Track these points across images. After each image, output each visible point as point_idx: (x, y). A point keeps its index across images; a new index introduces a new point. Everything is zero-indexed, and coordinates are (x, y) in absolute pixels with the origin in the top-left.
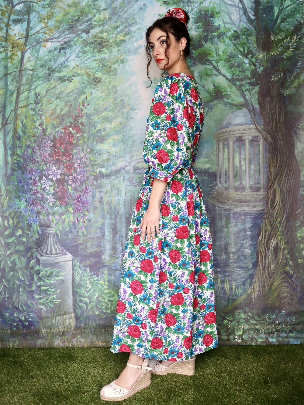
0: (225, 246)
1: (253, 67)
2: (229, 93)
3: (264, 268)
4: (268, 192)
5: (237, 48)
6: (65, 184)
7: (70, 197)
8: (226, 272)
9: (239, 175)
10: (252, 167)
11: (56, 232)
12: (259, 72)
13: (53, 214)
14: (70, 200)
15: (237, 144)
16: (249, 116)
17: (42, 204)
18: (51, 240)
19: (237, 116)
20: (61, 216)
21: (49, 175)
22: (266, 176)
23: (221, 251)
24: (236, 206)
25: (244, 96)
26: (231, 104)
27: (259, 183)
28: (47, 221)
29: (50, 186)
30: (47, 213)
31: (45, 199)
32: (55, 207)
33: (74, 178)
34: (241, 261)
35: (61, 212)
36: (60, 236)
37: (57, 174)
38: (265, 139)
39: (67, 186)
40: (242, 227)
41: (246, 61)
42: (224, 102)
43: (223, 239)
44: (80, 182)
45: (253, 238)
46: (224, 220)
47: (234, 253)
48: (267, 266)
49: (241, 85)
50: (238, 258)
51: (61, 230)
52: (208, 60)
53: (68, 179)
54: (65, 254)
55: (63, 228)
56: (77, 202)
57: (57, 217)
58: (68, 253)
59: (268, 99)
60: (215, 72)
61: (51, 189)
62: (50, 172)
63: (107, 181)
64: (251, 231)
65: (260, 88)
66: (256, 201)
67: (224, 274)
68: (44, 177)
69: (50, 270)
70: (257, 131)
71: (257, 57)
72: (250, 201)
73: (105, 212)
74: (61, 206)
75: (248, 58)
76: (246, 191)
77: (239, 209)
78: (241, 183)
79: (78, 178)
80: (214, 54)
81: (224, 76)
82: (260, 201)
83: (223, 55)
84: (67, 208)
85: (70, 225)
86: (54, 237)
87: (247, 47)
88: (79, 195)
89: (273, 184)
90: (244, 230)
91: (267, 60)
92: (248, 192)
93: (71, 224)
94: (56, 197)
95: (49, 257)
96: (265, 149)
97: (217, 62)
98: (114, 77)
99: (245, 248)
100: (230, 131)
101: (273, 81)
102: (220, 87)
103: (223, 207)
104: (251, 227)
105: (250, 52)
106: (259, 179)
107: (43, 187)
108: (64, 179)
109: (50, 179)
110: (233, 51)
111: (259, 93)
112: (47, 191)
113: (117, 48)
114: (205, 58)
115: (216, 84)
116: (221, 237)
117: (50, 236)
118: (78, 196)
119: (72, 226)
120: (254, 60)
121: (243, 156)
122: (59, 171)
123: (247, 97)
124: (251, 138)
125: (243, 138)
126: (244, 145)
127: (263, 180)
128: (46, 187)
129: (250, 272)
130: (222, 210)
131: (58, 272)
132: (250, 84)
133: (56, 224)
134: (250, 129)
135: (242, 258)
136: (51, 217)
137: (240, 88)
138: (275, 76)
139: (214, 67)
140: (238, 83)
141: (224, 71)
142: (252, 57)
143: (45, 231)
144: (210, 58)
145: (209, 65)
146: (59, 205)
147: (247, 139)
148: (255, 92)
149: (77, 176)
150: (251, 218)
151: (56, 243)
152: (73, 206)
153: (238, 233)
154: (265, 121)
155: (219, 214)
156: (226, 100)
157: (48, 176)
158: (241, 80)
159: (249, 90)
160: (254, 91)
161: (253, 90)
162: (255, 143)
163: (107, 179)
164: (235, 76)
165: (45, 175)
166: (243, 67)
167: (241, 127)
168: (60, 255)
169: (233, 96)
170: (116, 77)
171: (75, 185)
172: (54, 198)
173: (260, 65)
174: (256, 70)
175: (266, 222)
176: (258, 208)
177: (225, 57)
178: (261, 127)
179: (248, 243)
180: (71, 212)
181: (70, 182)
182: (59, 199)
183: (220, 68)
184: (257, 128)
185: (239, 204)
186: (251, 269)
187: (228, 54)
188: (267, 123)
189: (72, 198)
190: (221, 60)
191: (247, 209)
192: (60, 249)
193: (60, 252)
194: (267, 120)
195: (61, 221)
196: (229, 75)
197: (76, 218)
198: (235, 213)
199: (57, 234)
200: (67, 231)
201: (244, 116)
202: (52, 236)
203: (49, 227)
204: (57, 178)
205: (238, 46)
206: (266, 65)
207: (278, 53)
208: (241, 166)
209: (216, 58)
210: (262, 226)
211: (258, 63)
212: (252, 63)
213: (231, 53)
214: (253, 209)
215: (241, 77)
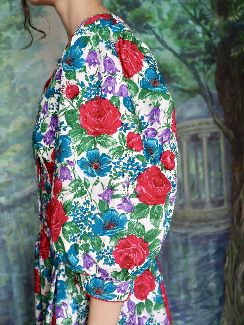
0: (184, 283)
1: (207, 37)
2: (179, 75)
3: (232, 303)
4: (232, 205)
5: (187, 10)
8: (187, 316)
9: (196, 187)
10: (213, 174)
12: (214, 45)
15: (192, 144)
16: (206, 106)
19: (190, 106)
22: (229, 184)
23: (179, 289)
24: (195, 228)
25: (197, 78)
26: (182, 90)
27: (221, 195)
34: (205, 299)
38: (227, 136)
40: (204, 254)
41: (199, 29)
42: (173, 87)
43: (181, 274)
45: (219, 266)
46: (180, 248)
47: (196, 290)
48: (235, 299)
49: (193, 63)
50: (201, 296)
52: (148, 27)
59: (228, 81)
60: (159, 45)
63: (9, 215)
64: (215, 258)
65: (218, 67)
66: (219, 219)
67: (184, 320)
70: (216, 126)
71: (213, 23)
72: (211, 220)
73: (11, 262)
75: (200, 25)
76: (206, 206)
77: (199, 232)
78: (200, 197)
80: (157, 18)
81: (171, 50)
82: (224, 217)
83: (169, 20)
87: (199, 9)
89: (238, 194)
90: (207, 258)
91: (225, 28)
92: (208, 208)
96: (227, 148)
97: (160, 29)
98: (8, 51)
99: (209, 281)
100: (182, 128)
101: (233, 57)
102: (167, 66)
104: (215, 253)
105: (203, 17)
106: (221, 189)
110: (181, 14)
111: (217, 73)
113: (7, 4)
114: (144, 24)
115: (161, 62)
116: (178, 272)
120: (208, 27)
121: (200, 161)
123: (202, 79)
124: (209, 135)
125: (200, 136)
126: (201, 145)
127: (226, 191)
129: (217, 311)
130: (177, 236)
132: (205, 61)
134: (207, 123)
135: (206, 295)
137: (192, 67)
138: (235, 51)
139: (157, 37)
140: (190, 60)
141: (170, 42)
142: (206, 23)
144: (150, 24)
145: (150, 34)
147: (204, 136)
148: (212, 73)
150: (214, 242)
153: (198, 263)
154: (225, 112)
155: (173, 241)
156: (175, 84)
158: (193, 56)
159: (203, 70)
160: (210, 72)
161: (209, 69)
162: (214, 142)
163: (9, 212)
164: (186, 51)
166: (195, 38)
167: (196, 122)
169: (184, 79)
170: (11, 51)
173: (216, 35)
174: (211, 41)
175: (232, 245)
176: (223, 228)
177: (171, 23)
178: (220, 120)
179: (212, 274)
183: (166, 39)
184: (216, 122)
185: (198, 225)
186: (218, 307)
187: (175, 18)
188: (227, 115)
190: (166, 27)
191: (209, 230)
194: (228, 110)
196: (177, 49)
198: (194, 238)
201: (200, 106)
205: (188, 7)
206: (223, 34)
207: (237, 18)
208: (198, 174)
209: (159, 23)
210: (228, 249)
211: (213, 32)
212: (206, 33)
213: (179, 17)
214: (216, 230)
215: (193, 51)
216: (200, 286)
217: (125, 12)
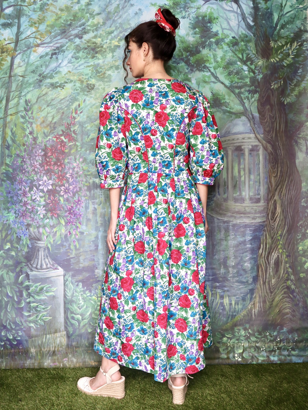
0: (224, 260)
1: (252, 74)
2: (228, 101)
3: (264, 283)
4: (268, 203)
5: (236, 54)
6: (57, 195)
7: (62, 209)
8: (225, 286)
9: (238, 186)
10: (252, 177)
11: (47, 245)
12: (258, 80)
13: (44, 227)
14: (61, 212)
15: (236, 153)
16: (249, 125)
17: (32, 216)
18: (41, 253)
19: (236, 125)
20: (52, 229)
21: (40, 185)
22: (266, 186)
23: (220, 264)
24: (235, 217)
25: (243, 104)
26: (230, 112)
27: (259, 194)
28: (37, 233)
29: (41, 197)
30: (38, 226)
31: (36, 210)
32: (46, 219)
33: (67, 189)
34: (241, 275)
35: (52, 224)
36: (51, 250)
37: (48, 184)
38: (265, 149)
39: (59, 197)
40: (242, 239)
41: (245, 68)
42: (223, 110)
43: (222, 253)
44: (72, 193)
45: (254, 251)
46: (223, 232)
47: (233, 267)
48: (267, 280)
49: (240, 93)
50: (238, 272)
51: (52, 243)
52: (205, 67)
53: (60, 190)
54: (56, 269)
55: (54, 241)
56: (69, 213)
57: (48, 229)
58: (59, 268)
59: (268, 107)
60: (213, 79)
61: (42, 200)
62: (41, 183)
64: (251, 244)
65: (260, 96)
66: (255, 213)
68: (34, 188)
69: (40, 285)
70: (257, 141)
71: (257, 64)
72: (249, 213)
74: (52, 218)
75: (247, 65)
76: (245, 202)
77: (238, 221)
78: (241, 194)
79: (70, 189)
80: (212, 60)
81: (222, 83)
82: (260, 212)
83: (221, 62)
84: (59, 220)
85: (62, 238)
86: (44, 251)
87: (246, 54)
88: (72, 207)
89: (274, 195)
90: (244, 242)
91: (267, 67)
92: (247, 203)
93: (63, 236)
94: (47, 209)
95: (39, 272)
96: (265, 159)
97: (215, 69)
98: (109, 83)
99: (245, 262)
100: (229, 140)
101: (273, 88)
102: (219, 95)
103: (221, 219)
104: (251, 240)
105: (249, 59)
106: (259, 190)
107: (33, 198)
108: (56, 189)
109: (41, 189)
110: (232, 58)
111: (259, 101)
112: (37, 202)
113: (111, 54)
114: (203, 65)
115: (214, 92)
116: (220, 250)
117: (40, 249)
118: (70, 207)
119: (64, 239)
120: (253, 67)
121: (242, 166)
122: (50, 181)
123: (246, 105)
124: (250, 147)
125: (243, 147)
126: (243, 154)
127: (263, 191)
128: (36, 198)
130: (220, 222)
131: (49, 287)
132: (250, 92)
133: (47, 237)
134: (249, 138)
135: (242, 272)
136: (41, 230)
137: (238, 95)
138: (275, 84)
139: (212, 74)
140: (237, 91)
141: (222, 78)
142: (251, 64)
143: (36, 245)
144: (208, 65)
145: (207, 72)
146: (50, 217)
147: (247, 148)
148: (255, 100)
149: (69, 186)
150: (250, 230)
151: (47, 257)
152: (65, 218)
153: (237, 246)
154: (265, 130)
155: (217, 226)
156: (224, 108)
157: (39, 187)
158: (240, 88)
159: (248, 98)
160: (253, 99)
161: (252, 97)
162: (255, 153)
164: (234, 84)
165: (35, 186)
166: (242, 74)
167: (240, 136)
168: (51, 269)
169: (232, 104)
170: (110, 83)
171: (67, 196)
172: (45, 210)
173: (259, 72)
174: (255, 77)
175: (266, 235)
176: (258, 220)
177: (223, 64)
178: (260, 136)
179: (248, 256)
180: (63, 225)
181: (62, 193)
182: (51, 211)
183: (218, 75)
184: (256, 137)
185: (238, 216)
186: (251, 284)
187: (226, 60)
188: (267, 132)
189: (64, 209)
190: (219, 67)
191: (247, 221)
192: (51, 263)
193: (52, 266)
194: (267, 129)
195: (52, 234)
196: (227, 83)
197: (68, 231)
198: (234, 226)
199: (48, 248)
200: (59, 245)
201: (244, 124)
202: (42, 249)
203: (39, 240)
204: (48, 189)
205: (237, 53)
206: (265, 72)
207: (278, 60)
208: (240, 176)
209: (214, 64)
210: (263, 238)
211: (257, 70)
212: (251, 70)
213: (230, 60)
214: (253, 221)
215: (240, 84)
216: (237, 264)
217: (189, 57)
